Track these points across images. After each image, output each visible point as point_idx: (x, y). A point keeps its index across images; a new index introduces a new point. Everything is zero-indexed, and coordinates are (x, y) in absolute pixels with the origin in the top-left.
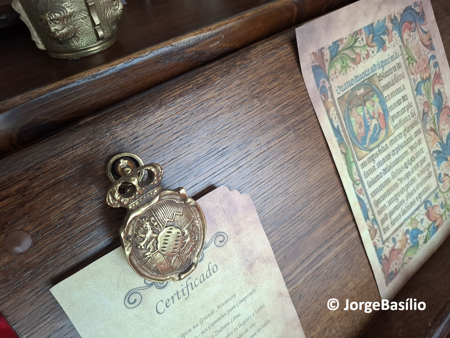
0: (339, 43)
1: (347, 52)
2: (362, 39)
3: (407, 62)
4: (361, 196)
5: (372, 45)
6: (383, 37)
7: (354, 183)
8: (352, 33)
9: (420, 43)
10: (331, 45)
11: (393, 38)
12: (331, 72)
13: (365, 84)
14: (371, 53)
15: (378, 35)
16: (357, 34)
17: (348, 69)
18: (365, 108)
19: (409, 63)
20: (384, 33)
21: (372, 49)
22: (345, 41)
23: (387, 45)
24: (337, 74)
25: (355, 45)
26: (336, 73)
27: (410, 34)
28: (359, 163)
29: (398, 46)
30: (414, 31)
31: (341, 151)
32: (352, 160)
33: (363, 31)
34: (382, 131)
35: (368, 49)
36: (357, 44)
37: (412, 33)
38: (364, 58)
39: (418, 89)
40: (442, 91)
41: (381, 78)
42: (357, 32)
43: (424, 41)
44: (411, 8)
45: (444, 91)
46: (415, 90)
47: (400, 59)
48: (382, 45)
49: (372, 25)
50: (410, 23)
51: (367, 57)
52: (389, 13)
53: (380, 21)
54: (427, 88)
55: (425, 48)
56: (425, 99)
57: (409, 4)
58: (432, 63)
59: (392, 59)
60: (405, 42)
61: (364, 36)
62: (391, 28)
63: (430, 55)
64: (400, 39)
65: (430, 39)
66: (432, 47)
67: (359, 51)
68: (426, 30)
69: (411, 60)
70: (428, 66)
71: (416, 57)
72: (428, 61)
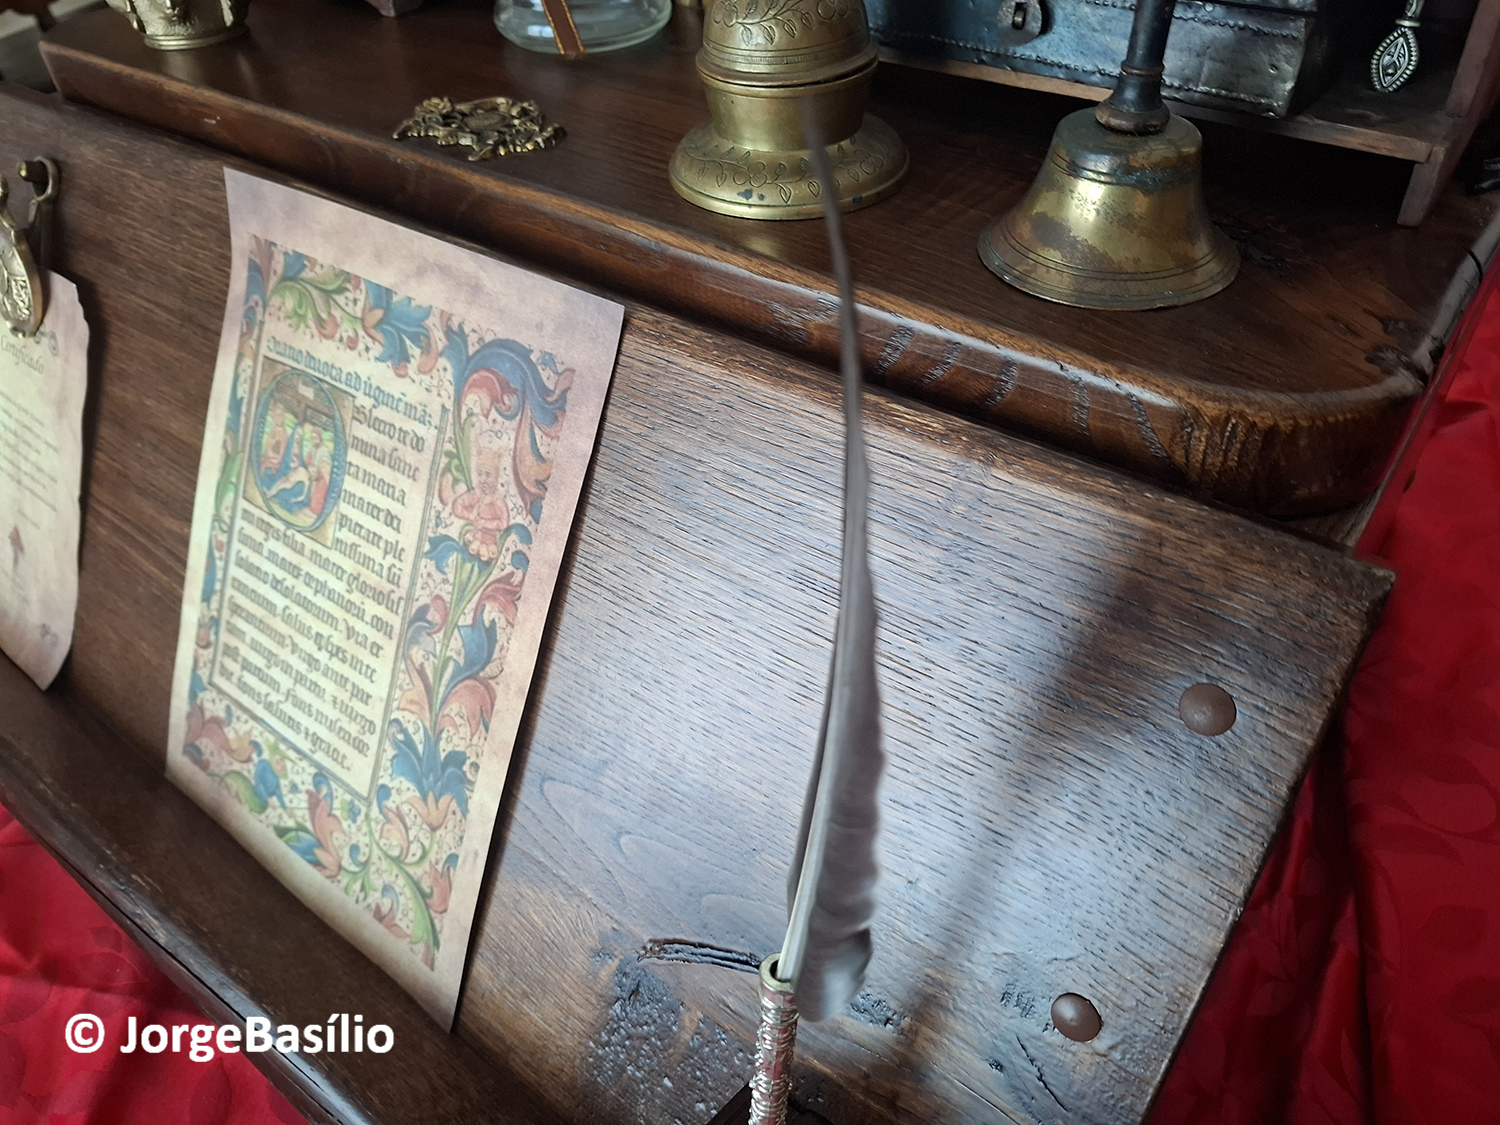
0: (306, 262)
1: (315, 293)
2: (355, 301)
3: (444, 460)
4: (217, 554)
5: (373, 332)
6: (408, 342)
7: (217, 518)
8: (335, 267)
10: (291, 252)
11: (435, 371)
12: (274, 299)
13: (322, 390)
14: (361, 346)
15: (399, 330)
16: (349, 282)
17: (302, 326)
18: (299, 430)
19: (447, 469)
20: (415, 339)
21: (369, 342)
22: (318, 269)
23: (411, 369)
25: (336, 297)
26: (280, 308)
27: (489, 411)
28: (243, 504)
29: (440, 401)
30: (511, 418)
31: (225, 442)
32: (234, 480)
33: (362, 286)
34: (307, 511)
35: (360, 332)
36: (342, 300)
37: (494, 414)
38: (341, 340)
39: (437, 547)
40: (501, 637)
41: (361, 416)
42: (348, 277)
43: (522, 470)
44: (524, 353)
45: (506, 645)
46: (430, 539)
47: (428, 433)
48: (398, 359)
49: (389, 292)
50: (506, 388)
51: (352, 344)
52: (446, 308)
53: (413, 303)
54: (465, 576)
55: (513, 490)
56: (445, 591)
57: (524, 338)
58: (513, 542)
59: (410, 410)
60: (464, 415)
61: (362, 298)
62: (441, 346)
63: (519, 520)
64: (451, 390)
65: (541, 484)
66: (534, 507)
67: (337, 313)
68: (543, 450)
69: (457, 469)
70: (498, 535)
71: (475, 479)
72: (505, 526)
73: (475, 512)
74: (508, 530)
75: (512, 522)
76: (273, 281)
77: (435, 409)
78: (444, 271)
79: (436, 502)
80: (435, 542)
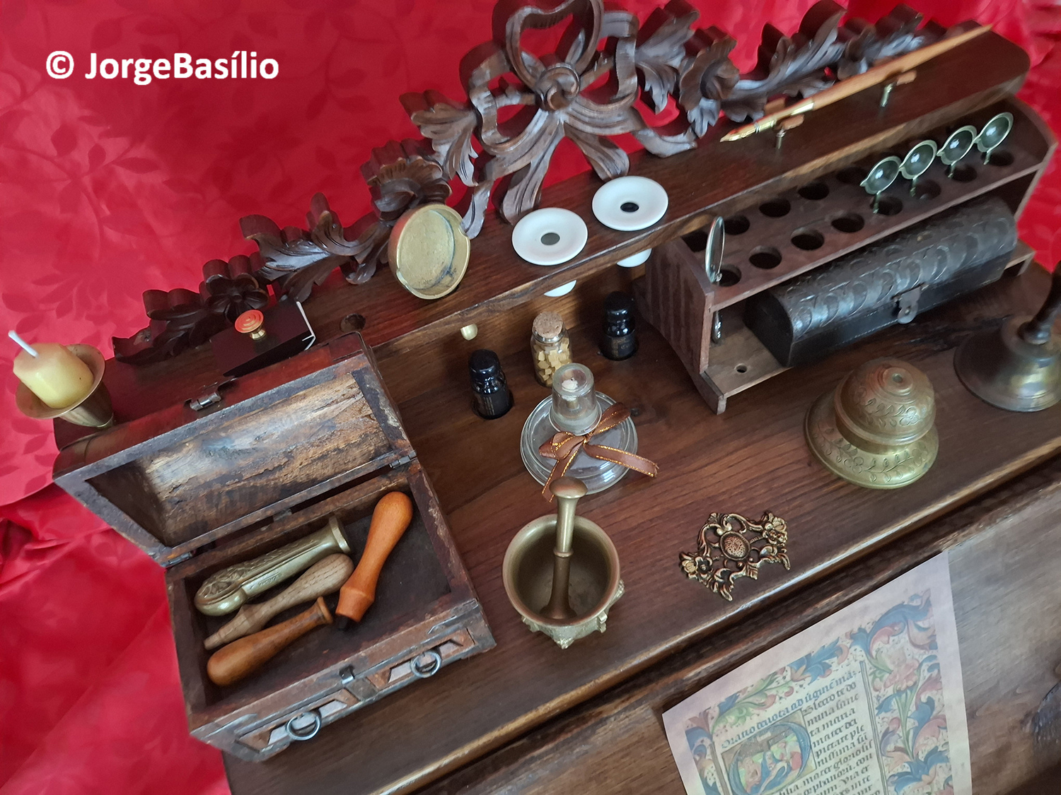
0: (738, 695)
1: (750, 699)
2: (784, 678)
3: (871, 678)
5: (802, 677)
6: (827, 661)
8: (764, 677)
9: (909, 646)
10: (724, 701)
11: (849, 655)
12: (717, 728)
13: (776, 726)
14: (796, 688)
15: (820, 663)
17: (748, 718)
18: (769, 753)
19: (875, 677)
20: (832, 656)
21: (801, 682)
22: (749, 689)
23: (834, 667)
24: (728, 728)
25: (769, 687)
26: (725, 726)
27: (889, 640)
29: (858, 662)
30: (902, 632)
33: (788, 668)
34: (792, 773)
35: (793, 684)
36: (774, 685)
37: (891, 638)
38: (781, 698)
39: (883, 706)
40: (936, 698)
41: (806, 712)
42: (775, 673)
43: (918, 643)
44: (902, 605)
45: (941, 698)
46: (876, 709)
47: (858, 678)
48: (825, 670)
49: (808, 656)
50: (892, 626)
51: (789, 694)
52: (849, 630)
53: (826, 646)
54: (903, 700)
55: (916, 651)
56: (896, 714)
57: (898, 602)
58: (925, 667)
59: (839, 682)
60: (874, 653)
61: (789, 673)
62: (848, 645)
63: (925, 656)
64: (863, 653)
65: (933, 636)
66: (932, 645)
67: (774, 692)
68: (926, 626)
69: (880, 673)
70: (915, 671)
71: (891, 667)
72: (917, 665)
73: (898, 677)
74: (921, 665)
75: (921, 661)
76: (711, 723)
77: (856, 666)
78: (842, 621)
79: (875, 694)
80: (880, 708)
